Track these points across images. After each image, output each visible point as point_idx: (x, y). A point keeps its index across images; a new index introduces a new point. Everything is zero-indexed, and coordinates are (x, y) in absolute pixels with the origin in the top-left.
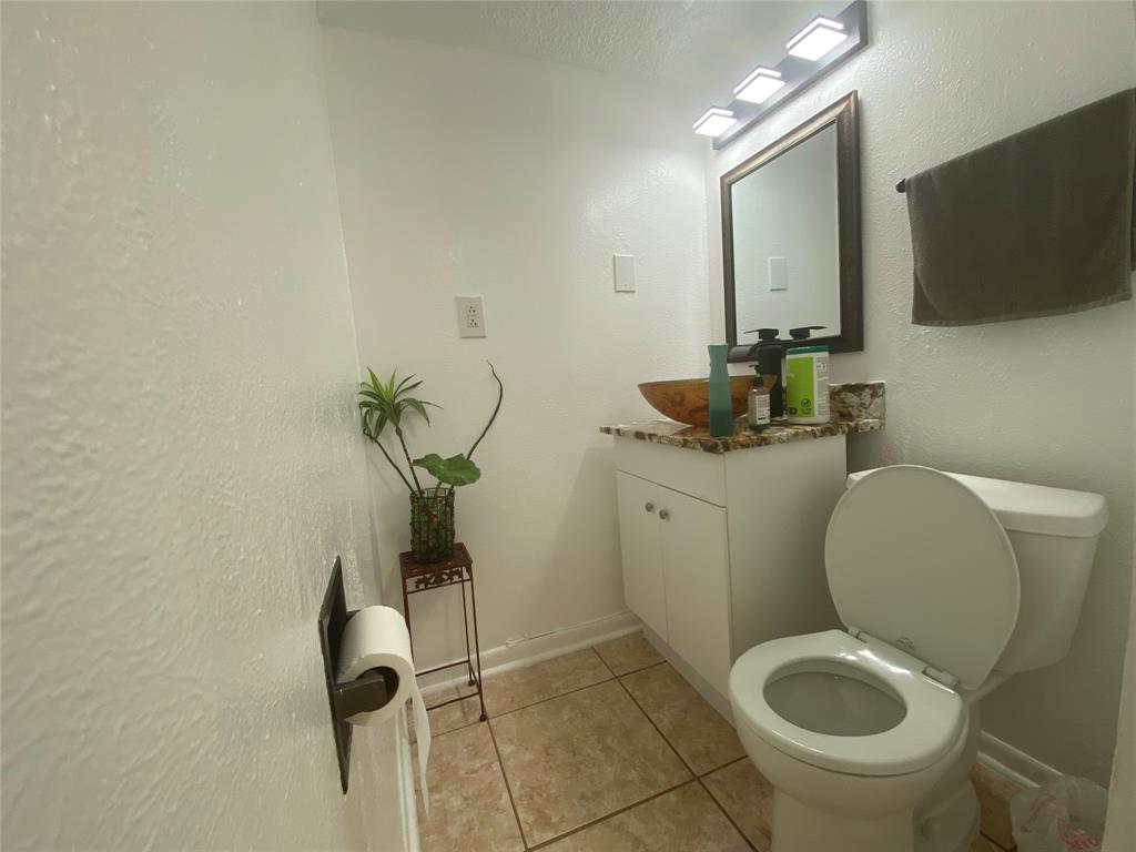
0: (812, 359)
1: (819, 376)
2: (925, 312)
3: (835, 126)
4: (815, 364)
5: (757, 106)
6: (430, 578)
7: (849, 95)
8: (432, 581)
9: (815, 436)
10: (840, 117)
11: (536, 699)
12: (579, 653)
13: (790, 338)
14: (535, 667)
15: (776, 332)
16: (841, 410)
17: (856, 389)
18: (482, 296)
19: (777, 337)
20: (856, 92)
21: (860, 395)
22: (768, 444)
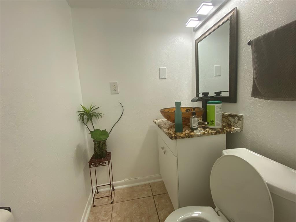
0: (214, 106)
1: (217, 112)
2: (256, 93)
3: (229, 21)
4: (216, 108)
5: (205, 16)
6: (97, 164)
7: (234, 9)
8: (97, 165)
9: (212, 134)
10: (231, 17)
11: (129, 199)
12: (146, 185)
13: (215, 95)
14: (132, 187)
15: (208, 93)
16: (228, 122)
17: (234, 116)
18: (118, 82)
19: (208, 95)
20: (236, 8)
21: (234, 119)
22: (192, 137)
